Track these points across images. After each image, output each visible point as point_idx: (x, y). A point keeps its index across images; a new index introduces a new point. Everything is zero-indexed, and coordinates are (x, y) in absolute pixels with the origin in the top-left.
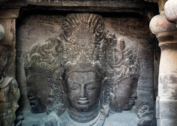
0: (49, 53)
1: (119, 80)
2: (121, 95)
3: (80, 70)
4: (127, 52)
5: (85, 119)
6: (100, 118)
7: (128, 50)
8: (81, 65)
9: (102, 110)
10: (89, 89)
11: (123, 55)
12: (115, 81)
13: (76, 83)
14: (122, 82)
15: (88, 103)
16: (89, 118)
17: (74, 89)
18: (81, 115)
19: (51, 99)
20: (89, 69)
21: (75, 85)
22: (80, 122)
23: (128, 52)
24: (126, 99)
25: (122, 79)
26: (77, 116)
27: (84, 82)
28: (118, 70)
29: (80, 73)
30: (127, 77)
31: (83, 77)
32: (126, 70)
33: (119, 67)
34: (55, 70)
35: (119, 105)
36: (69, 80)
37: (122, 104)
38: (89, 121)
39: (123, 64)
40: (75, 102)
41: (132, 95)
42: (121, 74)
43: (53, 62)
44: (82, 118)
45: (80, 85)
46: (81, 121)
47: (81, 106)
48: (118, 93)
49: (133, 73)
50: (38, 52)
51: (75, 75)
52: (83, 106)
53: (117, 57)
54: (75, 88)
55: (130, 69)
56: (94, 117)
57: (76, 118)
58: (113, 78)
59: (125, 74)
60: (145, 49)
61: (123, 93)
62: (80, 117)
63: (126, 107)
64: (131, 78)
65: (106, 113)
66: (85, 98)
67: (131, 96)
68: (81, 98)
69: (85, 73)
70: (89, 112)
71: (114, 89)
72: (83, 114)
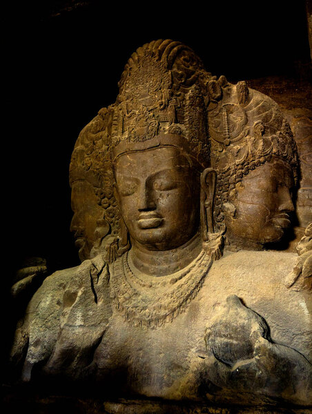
1: (240, 171)
2: (250, 206)
4: (255, 109)
5: (166, 266)
6: (200, 262)
7: (258, 104)
8: (137, 135)
9: (206, 244)
11: (246, 115)
12: (233, 174)
14: (249, 175)
15: (160, 224)
16: (173, 265)
18: (155, 257)
19: (100, 230)
20: (155, 141)
21: (129, 183)
22: (154, 274)
23: (259, 108)
24: (264, 213)
25: (247, 168)
26: (147, 261)
27: (145, 172)
28: (236, 147)
30: (260, 162)
31: (144, 163)
32: (255, 144)
33: (240, 141)
35: (250, 230)
37: (255, 228)
38: (175, 270)
39: (248, 134)
40: (133, 225)
41: (279, 206)
42: (245, 155)
43: (103, 154)
44: (159, 264)
45: (138, 181)
46: (156, 271)
48: (243, 202)
49: (274, 150)
50: (82, 144)
51: (128, 162)
52: (150, 232)
53: (232, 122)
54: (128, 190)
55: (267, 143)
56: (189, 262)
58: (227, 168)
59: (253, 156)
60: (307, 125)
61: (255, 200)
62: (153, 262)
63: (268, 235)
64: (272, 165)
65: (214, 249)
67: (276, 207)
68: (143, 214)
69: (149, 153)
70: (174, 250)
71: (231, 193)
72: (161, 255)
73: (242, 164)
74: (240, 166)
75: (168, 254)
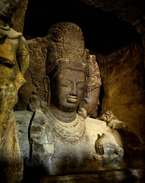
0: (36, 51)
3: (73, 68)
4: (97, 67)
5: (68, 119)
8: (74, 63)
9: (80, 112)
10: (79, 88)
11: (95, 68)
13: (69, 80)
14: (94, 90)
16: (71, 119)
17: (66, 86)
18: (64, 115)
19: (35, 96)
20: (80, 68)
25: (95, 87)
27: (76, 80)
28: (92, 79)
29: (73, 71)
33: (93, 77)
34: (41, 68)
36: (61, 76)
37: (91, 109)
38: (71, 121)
39: (95, 75)
40: (63, 100)
42: (95, 83)
44: (66, 118)
46: (65, 120)
47: (70, 104)
48: (91, 99)
51: (68, 72)
52: (72, 104)
53: (91, 69)
56: (75, 118)
57: (60, 117)
58: (89, 85)
59: (97, 83)
62: (64, 117)
65: (85, 115)
66: (75, 97)
68: (71, 96)
70: (71, 113)
71: (88, 95)
72: (67, 114)
73: (94, 86)
74: (93, 86)
75: (69, 114)
